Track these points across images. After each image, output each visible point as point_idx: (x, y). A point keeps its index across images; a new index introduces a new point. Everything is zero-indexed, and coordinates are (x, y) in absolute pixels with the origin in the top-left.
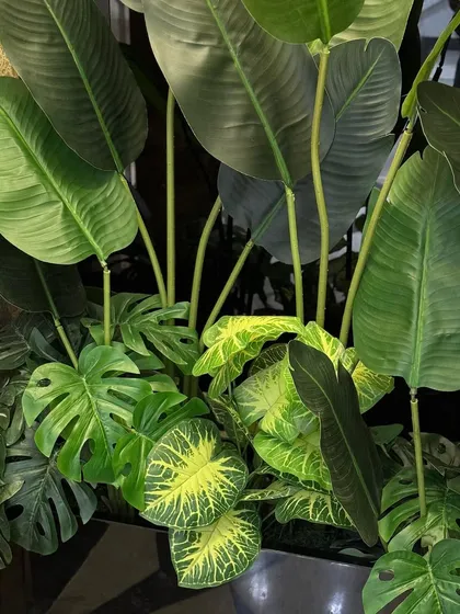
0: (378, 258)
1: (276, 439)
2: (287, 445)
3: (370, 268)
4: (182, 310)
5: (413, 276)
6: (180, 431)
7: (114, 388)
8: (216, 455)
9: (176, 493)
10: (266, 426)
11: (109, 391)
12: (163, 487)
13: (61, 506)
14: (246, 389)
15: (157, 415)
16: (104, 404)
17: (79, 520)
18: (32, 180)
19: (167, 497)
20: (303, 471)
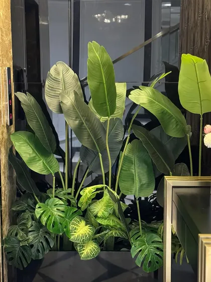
0: (124, 168)
1: (102, 218)
2: (106, 219)
3: (122, 171)
4: (69, 190)
5: (133, 171)
6: (77, 218)
7: (58, 208)
8: (86, 225)
9: (78, 233)
10: (99, 215)
11: (57, 209)
12: (75, 232)
13: (44, 243)
14: (92, 207)
15: (71, 214)
16: (55, 213)
17: (50, 247)
18: (34, 155)
19: (76, 235)
20: (111, 223)
